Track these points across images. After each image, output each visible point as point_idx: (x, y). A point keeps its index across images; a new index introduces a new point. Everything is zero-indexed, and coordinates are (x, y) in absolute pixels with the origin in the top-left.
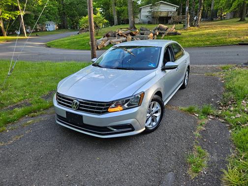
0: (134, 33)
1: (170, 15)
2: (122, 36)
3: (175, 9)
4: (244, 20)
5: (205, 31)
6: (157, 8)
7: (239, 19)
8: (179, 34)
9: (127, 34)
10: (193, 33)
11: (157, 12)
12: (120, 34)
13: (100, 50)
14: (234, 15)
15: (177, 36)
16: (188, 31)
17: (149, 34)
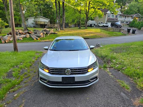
0: (30, 33)
1: (46, 24)
2: (22, 34)
3: (48, 21)
4: (81, 28)
5: (68, 33)
6: (38, 19)
7: (79, 28)
8: (57, 34)
9: (26, 33)
10: (63, 33)
11: (39, 21)
12: (21, 33)
13: (8, 43)
14: (75, 26)
15: (56, 35)
16: (60, 32)
17: (40, 33)
